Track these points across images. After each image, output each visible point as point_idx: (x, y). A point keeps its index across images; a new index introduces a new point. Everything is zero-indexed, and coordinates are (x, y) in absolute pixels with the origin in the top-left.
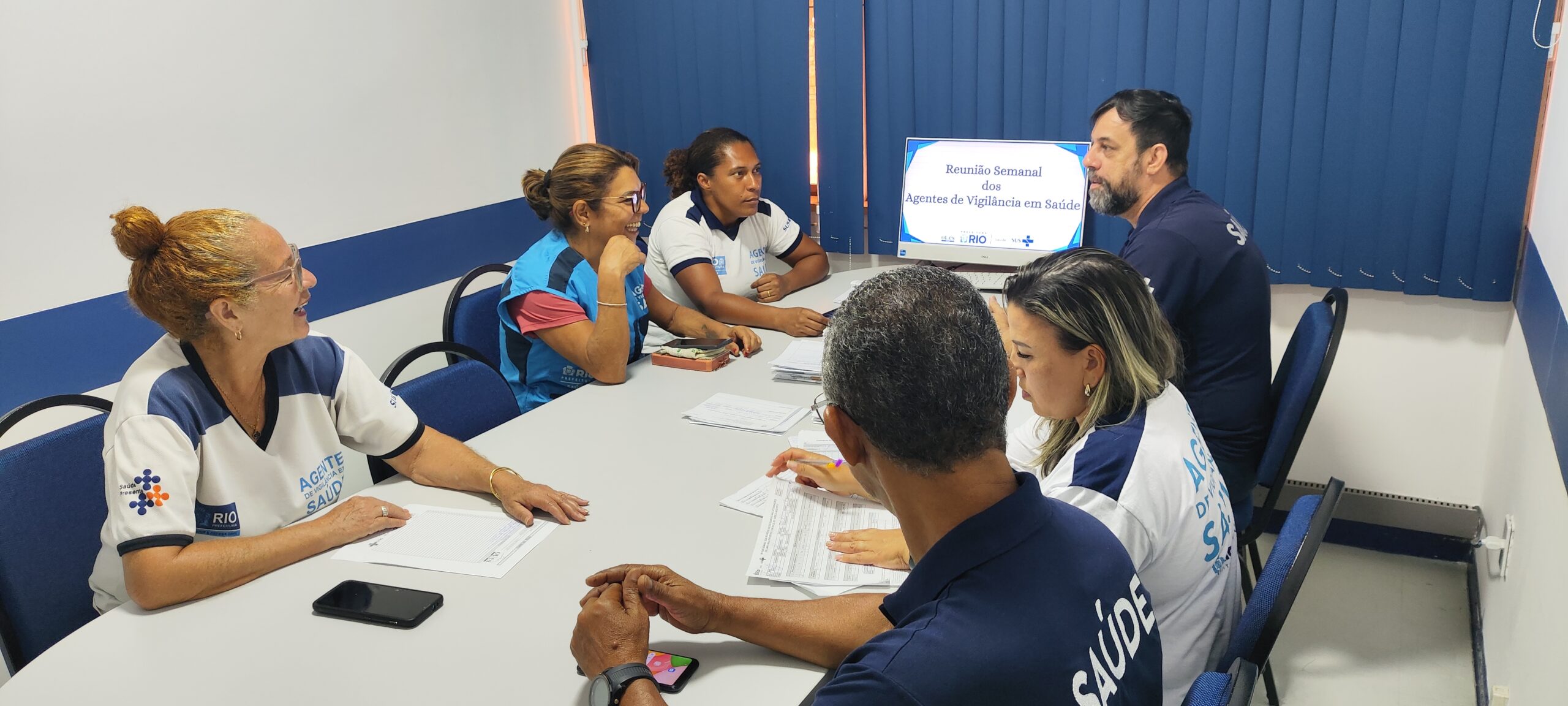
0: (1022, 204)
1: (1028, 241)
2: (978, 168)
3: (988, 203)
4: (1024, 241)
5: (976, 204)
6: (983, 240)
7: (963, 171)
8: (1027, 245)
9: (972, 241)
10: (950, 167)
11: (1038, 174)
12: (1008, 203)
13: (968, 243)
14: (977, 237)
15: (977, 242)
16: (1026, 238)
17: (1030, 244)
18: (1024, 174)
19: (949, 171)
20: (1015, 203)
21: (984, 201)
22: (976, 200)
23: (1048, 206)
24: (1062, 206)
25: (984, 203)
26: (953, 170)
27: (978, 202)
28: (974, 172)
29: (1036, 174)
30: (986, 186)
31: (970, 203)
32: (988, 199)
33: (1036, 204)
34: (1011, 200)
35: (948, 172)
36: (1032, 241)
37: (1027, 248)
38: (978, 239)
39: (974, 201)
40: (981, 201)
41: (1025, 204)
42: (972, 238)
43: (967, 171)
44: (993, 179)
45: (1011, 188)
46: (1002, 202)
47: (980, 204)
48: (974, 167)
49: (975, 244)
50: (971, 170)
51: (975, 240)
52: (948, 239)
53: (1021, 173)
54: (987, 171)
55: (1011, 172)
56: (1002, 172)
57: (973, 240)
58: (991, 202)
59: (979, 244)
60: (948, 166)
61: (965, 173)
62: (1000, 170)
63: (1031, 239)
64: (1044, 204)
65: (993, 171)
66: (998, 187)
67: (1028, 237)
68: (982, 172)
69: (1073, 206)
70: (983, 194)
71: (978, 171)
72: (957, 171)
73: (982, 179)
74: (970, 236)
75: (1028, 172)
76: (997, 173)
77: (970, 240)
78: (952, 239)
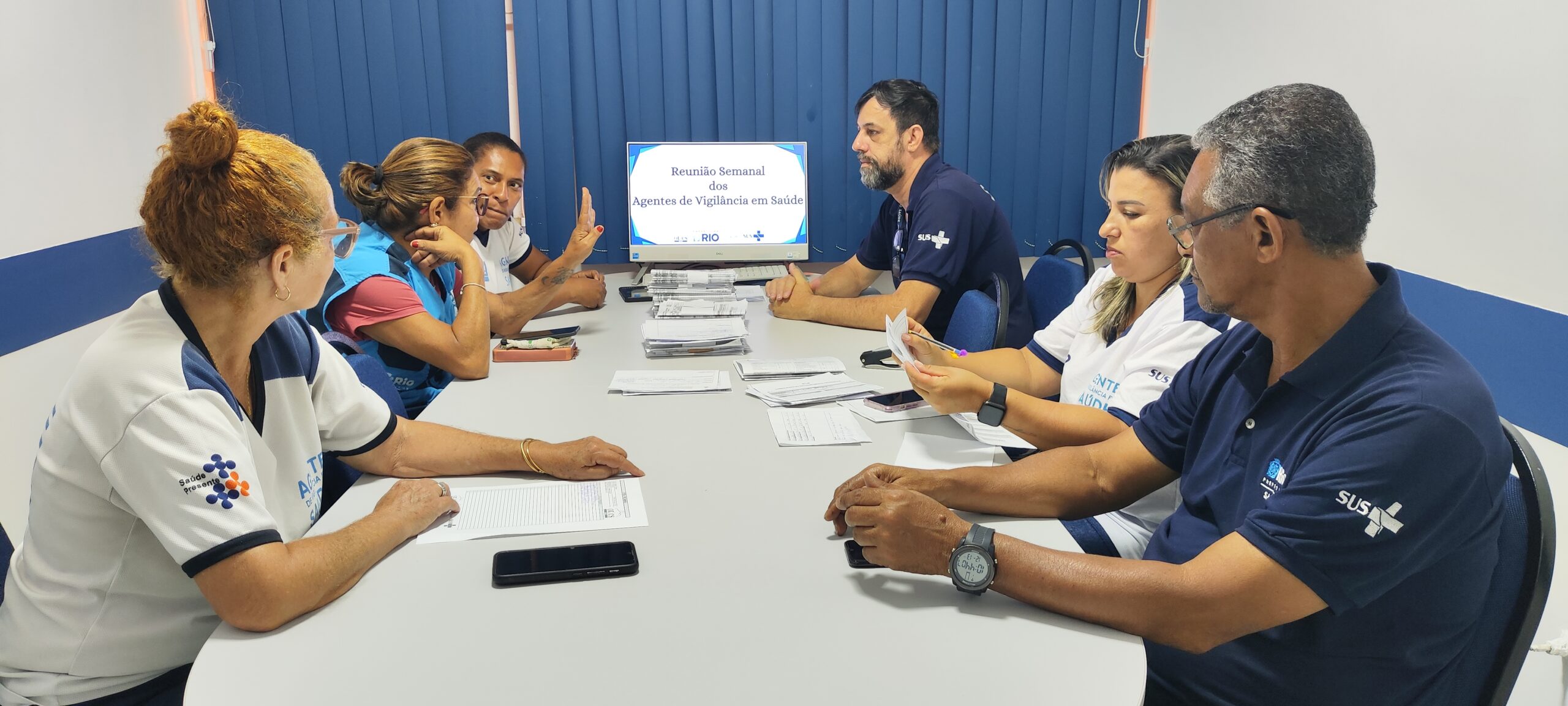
0: (750, 202)
1: (759, 236)
2: (703, 169)
3: (717, 202)
4: (755, 236)
5: (705, 204)
6: (715, 238)
7: (689, 173)
8: (759, 240)
9: (704, 240)
10: (675, 170)
11: (762, 173)
12: (736, 202)
13: (701, 242)
14: (710, 235)
15: (710, 240)
16: (756, 234)
17: (761, 238)
18: (749, 173)
19: (675, 173)
20: (742, 201)
21: (713, 201)
22: (705, 200)
23: (774, 202)
24: (787, 202)
25: (713, 202)
26: (678, 172)
27: (706, 202)
28: (700, 173)
29: (760, 173)
30: (713, 186)
31: (699, 203)
32: (716, 198)
33: (762, 201)
34: (739, 198)
35: (673, 174)
36: (762, 236)
37: (759, 242)
38: (711, 237)
39: (702, 202)
40: (710, 201)
41: (753, 201)
42: (705, 236)
43: (693, 173)
44: (720, 179)
45: (737, 187)
46: (730, 201)
47: (709, 204)
48: (699, 169)
49: (708, 242)
50: (696, 172)
51: (708, 239)
52: (680, 239)
53: (746, 173)
54: (713, 172)
55: (735, 172)
56: (727, 172)
57: (706, 238)
58: (720, 201)
59: (712, 242)
60: (673, 169)
61: (691, 174)
62: (725, 171)
63: (761, 233)
64: (770, 201)
65: (718, 172)
66: (725, 187)
67: (759, 232)
68: (707, 173)
69: (797, 201)
70: (711, 194)
71: (703, 172)
72: (682, 173)
73: (709, 179)
74: (703, 235)
75: (752, 172)
76: (722, 173)
77: (703, 238)
78: (685, 240)
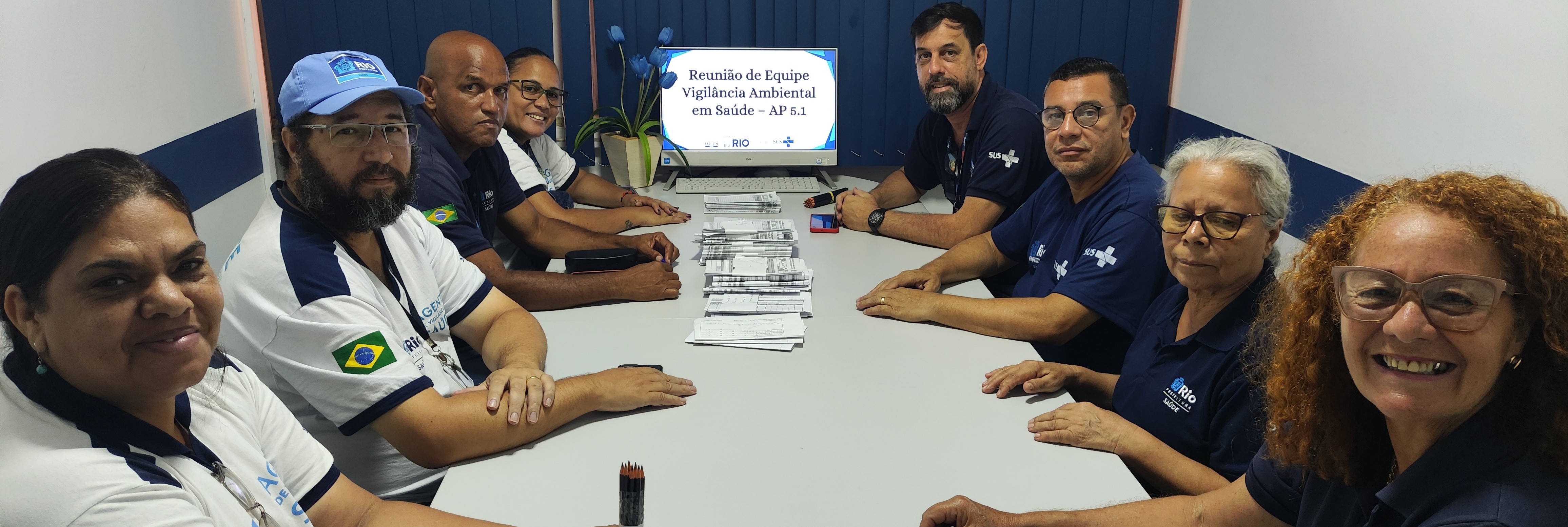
1: (789, 141)
4: (785, 142)
6: (745, 143)
8: (788, 146)
13: (732, 148)
14: (740, 140)
15: (740, 146)
16: (786, 140)
17: (791, 144)
36: (792, 142)
37: (788, 148)
38: (741, 143)
48: (723, 72)
49: (737, 147)
51: (738, 144)
52: (711, 144)
59: (742, 147)
63: (791, 139)
67: (788, 138)
74: (733, 140)
77: (734, 144)
78: (716, 145)
